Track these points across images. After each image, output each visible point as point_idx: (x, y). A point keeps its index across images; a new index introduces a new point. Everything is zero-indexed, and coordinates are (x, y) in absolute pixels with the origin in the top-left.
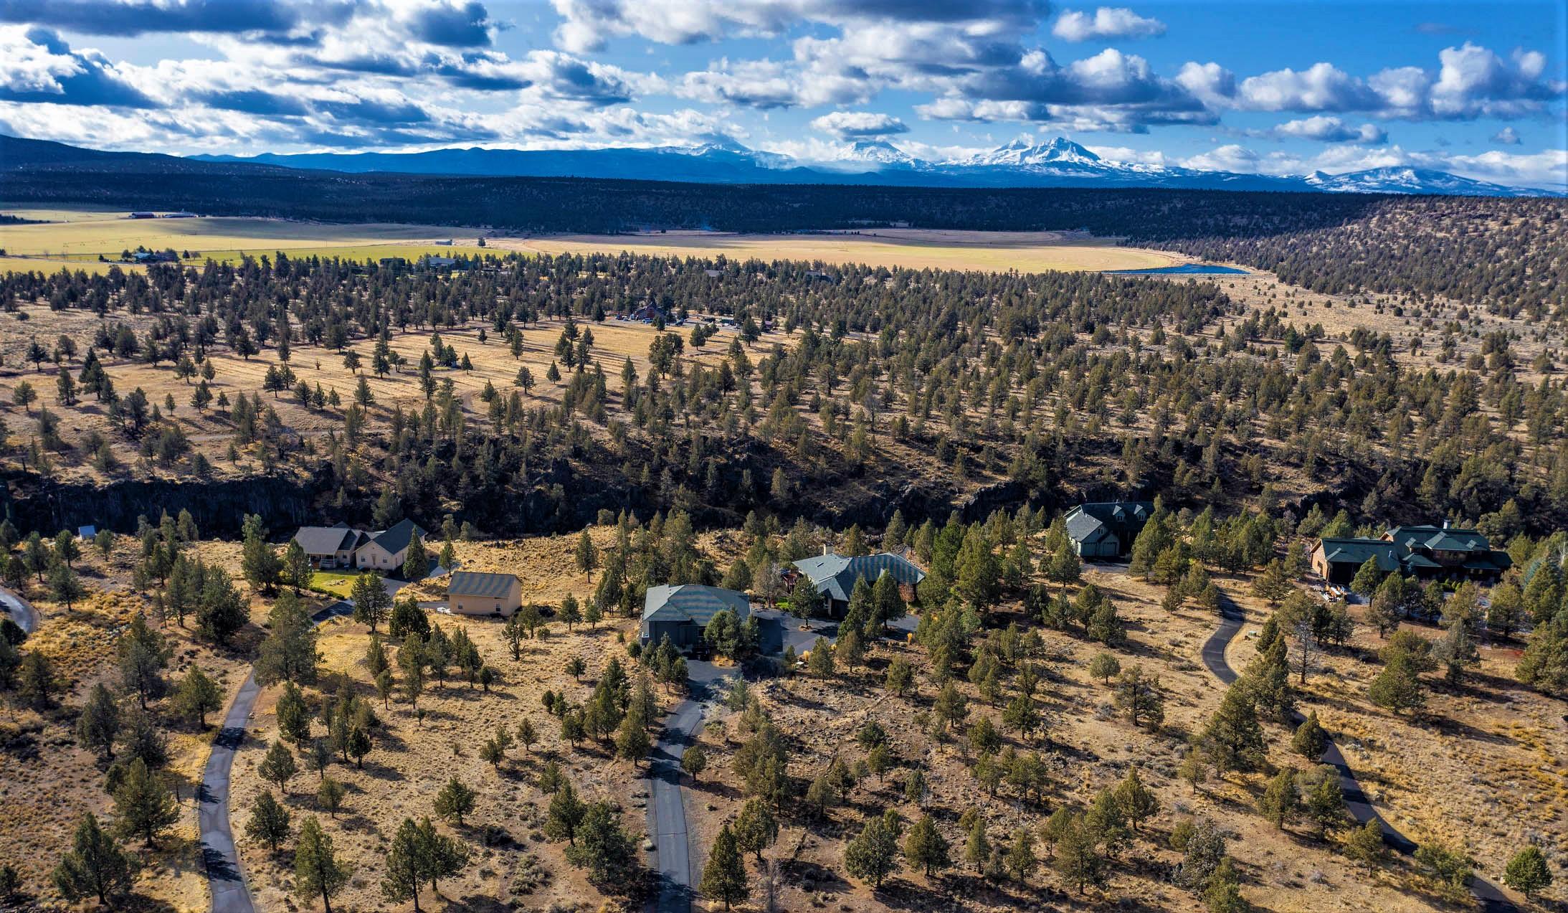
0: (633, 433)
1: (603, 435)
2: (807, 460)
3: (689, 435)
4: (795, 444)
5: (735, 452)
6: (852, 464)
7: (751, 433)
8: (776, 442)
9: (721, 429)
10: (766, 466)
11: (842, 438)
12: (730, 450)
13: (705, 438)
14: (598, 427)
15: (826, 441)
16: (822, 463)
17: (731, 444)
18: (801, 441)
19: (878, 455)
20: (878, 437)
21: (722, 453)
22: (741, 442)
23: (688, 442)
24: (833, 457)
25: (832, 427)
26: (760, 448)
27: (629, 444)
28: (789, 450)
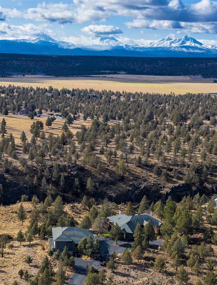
0: (29, 163)
1: (17, 164)
2: (101, 174)
3: (52, 164)
4: (96, 168)
5: (71, 171)
6: (119, 176)
7: (78, 163)
8: (88, 167)
9: (66, 161)
10: (84, 176)
11: (115, 165)
12: (69, 170)
13: (59, 165)
14: (14, 160)
15: (108, 166)
16: (107, 175)
17: (69, 168)
18: (98, 166)
19: (129, 172)
20: (129, 165)
21: (66, 171)
22: (74, 167)
23: (52, 167)
24: (111, 173)
25: (110, 161)
26: (81, 169)
27: (28, 168)
28: (93, 170)
